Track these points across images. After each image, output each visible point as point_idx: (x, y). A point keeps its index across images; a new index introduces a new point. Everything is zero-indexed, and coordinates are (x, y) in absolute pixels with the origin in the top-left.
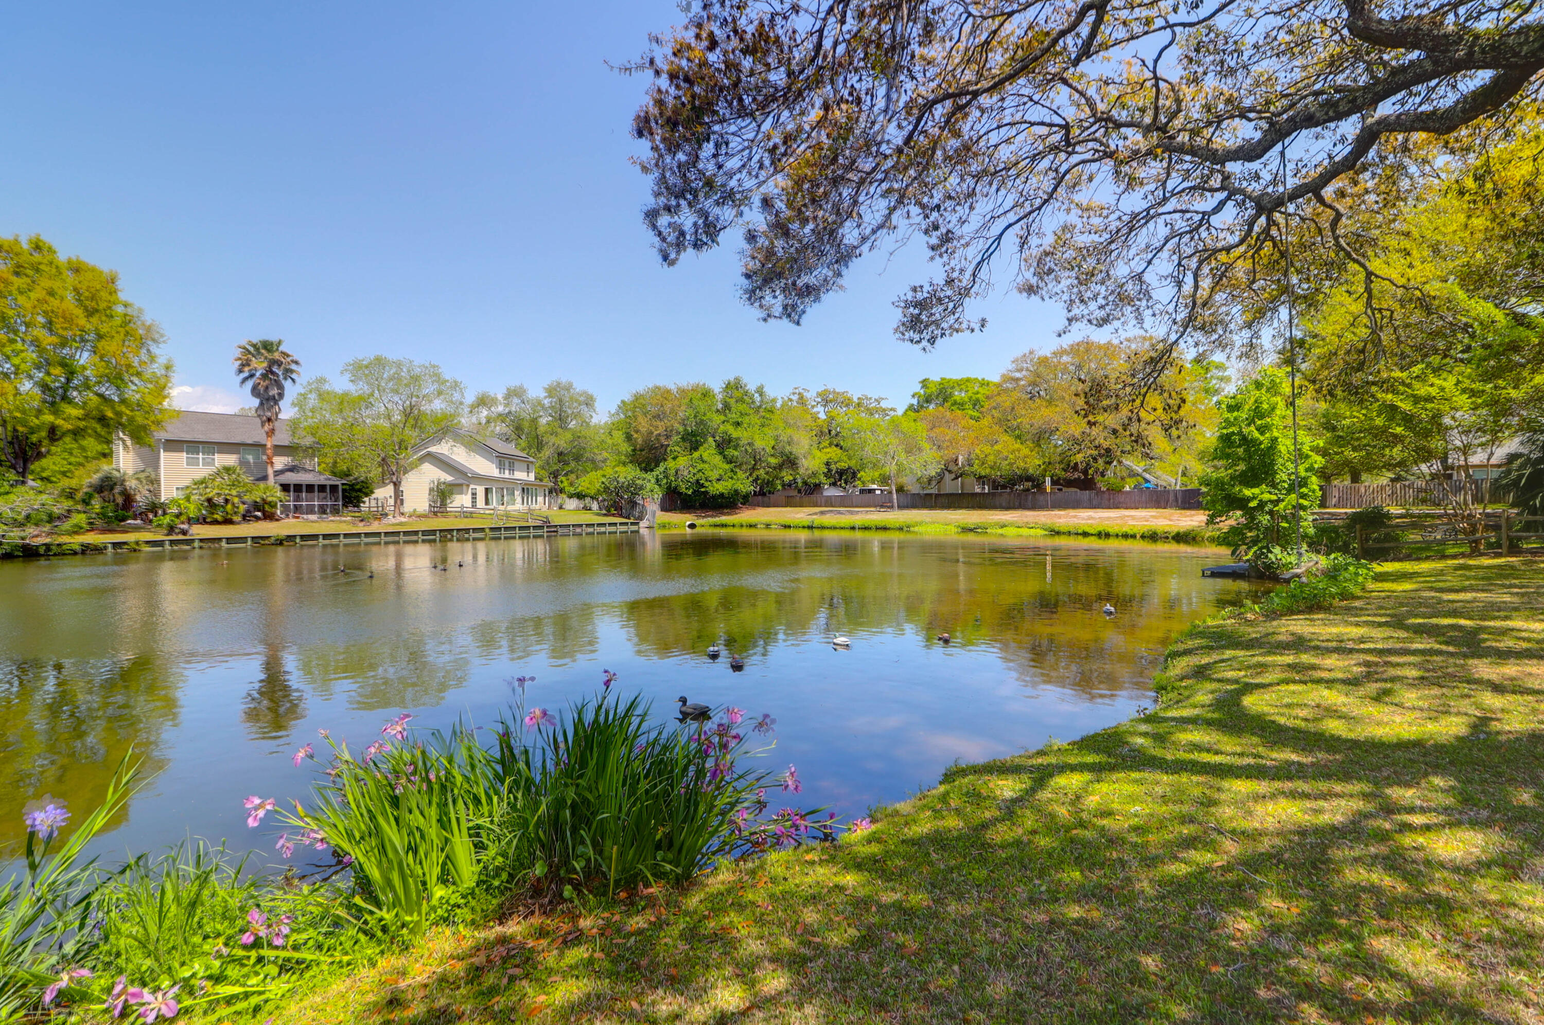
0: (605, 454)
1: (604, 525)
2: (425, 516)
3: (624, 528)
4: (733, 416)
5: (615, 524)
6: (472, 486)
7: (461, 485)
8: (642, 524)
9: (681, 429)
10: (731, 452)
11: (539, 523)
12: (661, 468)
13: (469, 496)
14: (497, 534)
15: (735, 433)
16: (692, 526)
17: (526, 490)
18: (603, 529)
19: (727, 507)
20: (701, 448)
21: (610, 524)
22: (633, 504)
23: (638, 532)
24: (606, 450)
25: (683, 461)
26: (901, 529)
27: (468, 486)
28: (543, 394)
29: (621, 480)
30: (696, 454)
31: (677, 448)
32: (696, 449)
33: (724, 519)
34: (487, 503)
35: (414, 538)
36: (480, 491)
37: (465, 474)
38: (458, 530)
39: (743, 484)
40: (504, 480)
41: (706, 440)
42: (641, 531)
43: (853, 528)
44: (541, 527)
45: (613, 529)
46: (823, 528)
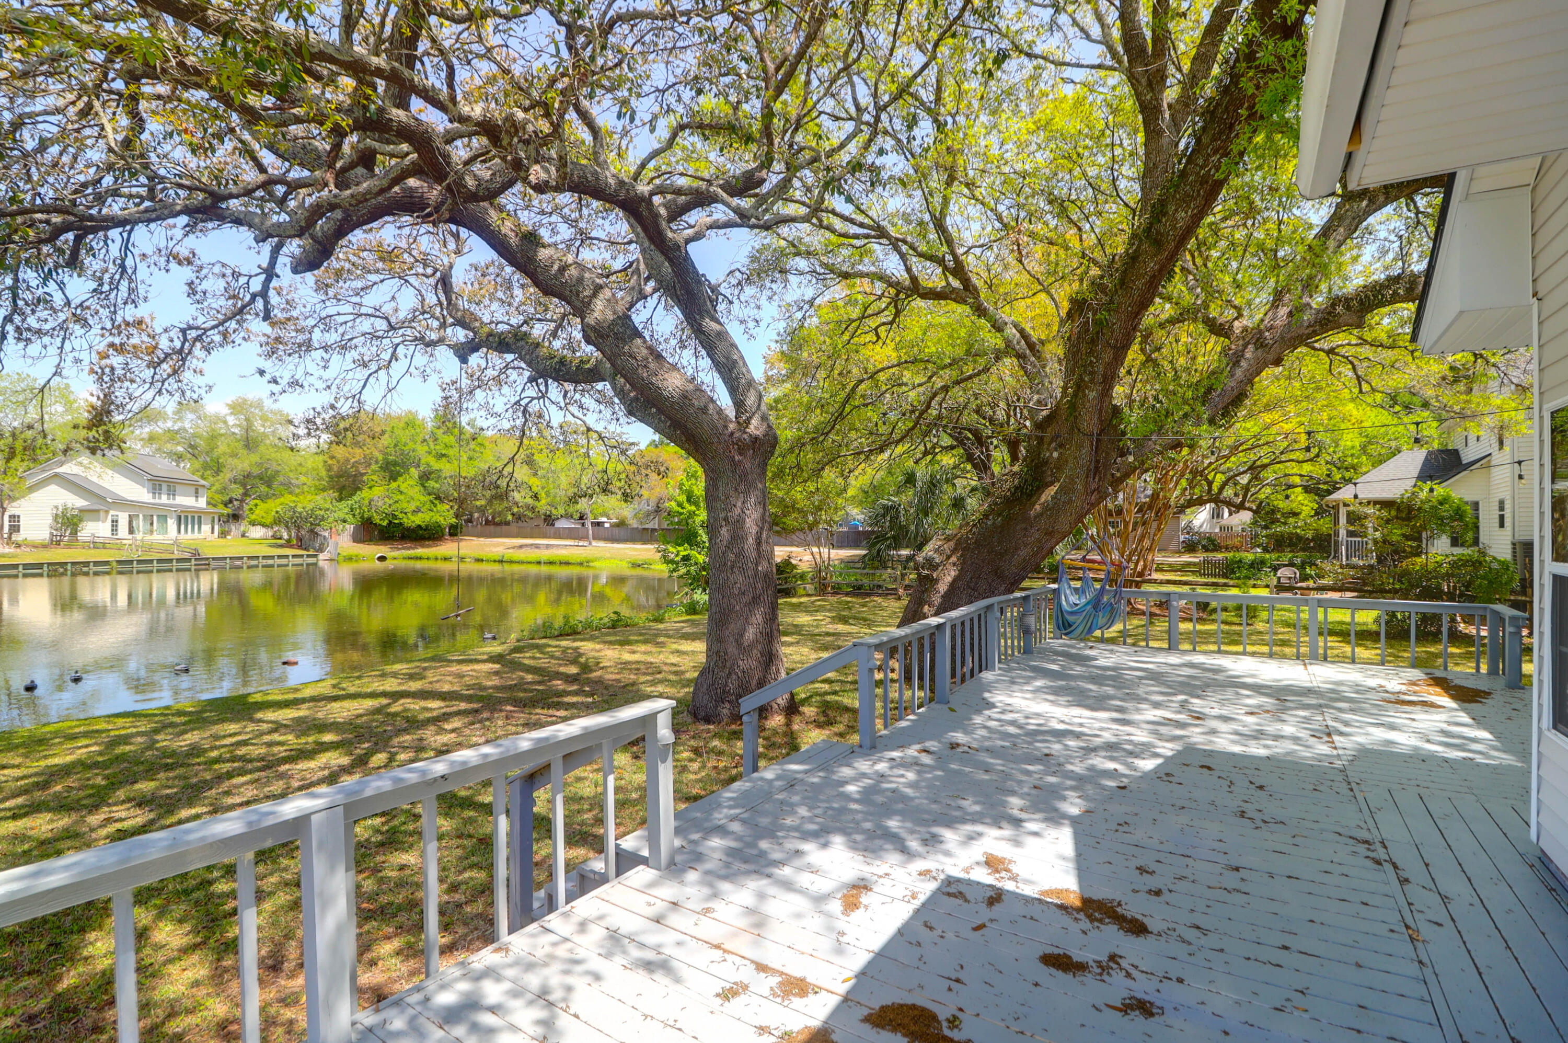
0: (303, 479)
1: (272, 557)
2: (45, 546)
3: (298, 561)
4: (440, 448)
5: (287, 557)
6: (112, 512)
7: (98, 511)
8: (321, 556)
9: (380, 457)
10: (431, 484)
11: (186, 555)
12: (356, 498)
13: (108, 524)
14: (127, 567)
15: (436, 465)
16: (382, 559)
17: (186, 518)
18: (270, 562)
19: (429, 539)
20: (401, 479)
21: (280, 557)
22: (314, 533)
23: (315, 564)
24: (306, 474)
25: (378, 492)
26: (581, 564)
27: (107, 512)
28: (225, 411)
29: (299, 509)
30: (394, 485)
31: (375, 478)
32: (395, 480)
33: (420, 551)
34: (131, 531)
35: (14, 572)
36: (123, 518)
37: (104, 499)
38: (73, 563)
39: (444, 515)
40: (154, 506)
41: (407, 470)
42: (321, 563)
43: (539, 563)
44: (189, 560)
45: (284, 561)
46: (511, 562)
